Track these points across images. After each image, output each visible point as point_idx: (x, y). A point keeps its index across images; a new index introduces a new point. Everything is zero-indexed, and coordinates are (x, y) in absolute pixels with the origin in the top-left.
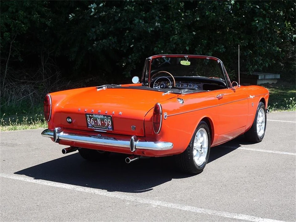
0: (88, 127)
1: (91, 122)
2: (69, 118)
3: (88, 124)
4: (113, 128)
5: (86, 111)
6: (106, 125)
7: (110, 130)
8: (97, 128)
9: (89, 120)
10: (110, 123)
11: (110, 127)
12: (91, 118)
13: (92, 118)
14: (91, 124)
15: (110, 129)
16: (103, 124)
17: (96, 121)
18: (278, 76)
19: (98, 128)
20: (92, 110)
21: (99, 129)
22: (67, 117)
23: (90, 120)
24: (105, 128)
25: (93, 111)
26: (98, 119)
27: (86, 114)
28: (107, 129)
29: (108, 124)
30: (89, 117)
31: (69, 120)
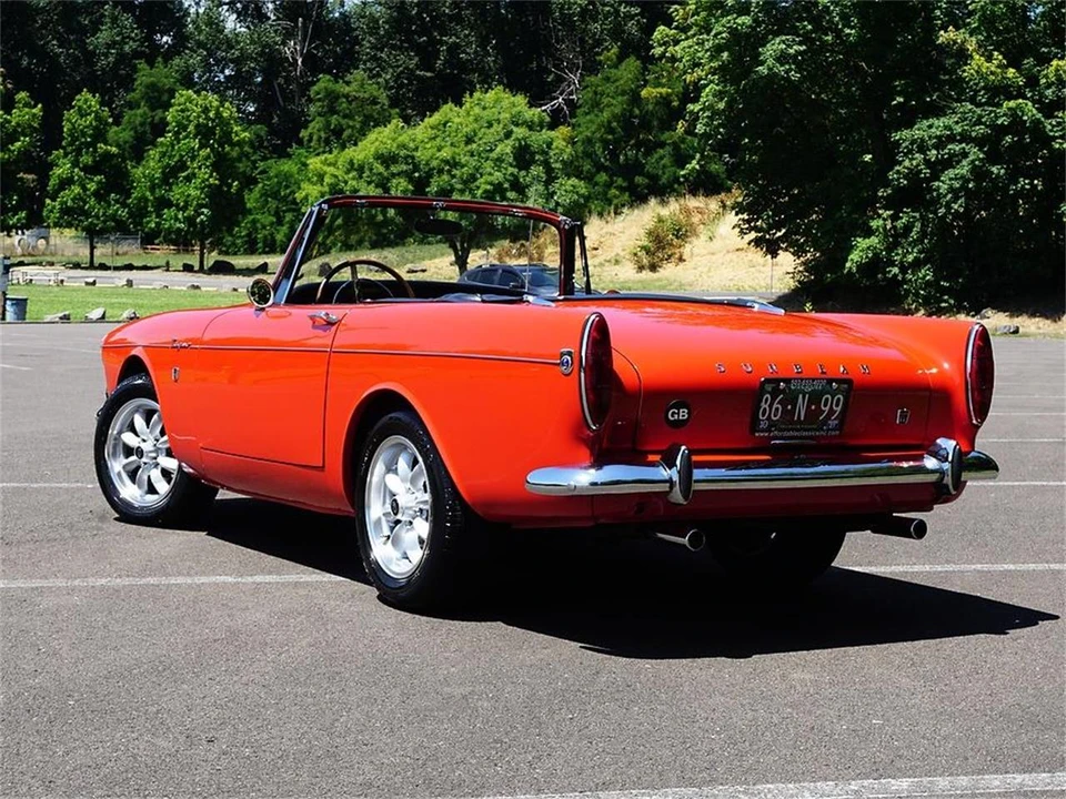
0: (754, 430)
1: (770, 413)
2: (680, 405)
3: (755, 423)
4: (840, 427)
6: (821, 418)
7: (833, 433)
8: (787, 430)
9: (767, 406)
10: (839, 409)
11: (833, 423)
12: (774, 395)
13: (782, 396)
14: (769, 418)
15: (832, 430)
16: (813, 416)
17: (789, 407)
19: (792, 430)
21: (796, 433)
23: (770, 406)
24: (815, 429)
25: (775, 368)
26: (800, 396)
27: (764, 383)
28: (823, 430)
29: (832, 412)
30: (769, 393)
31: (678, 414)
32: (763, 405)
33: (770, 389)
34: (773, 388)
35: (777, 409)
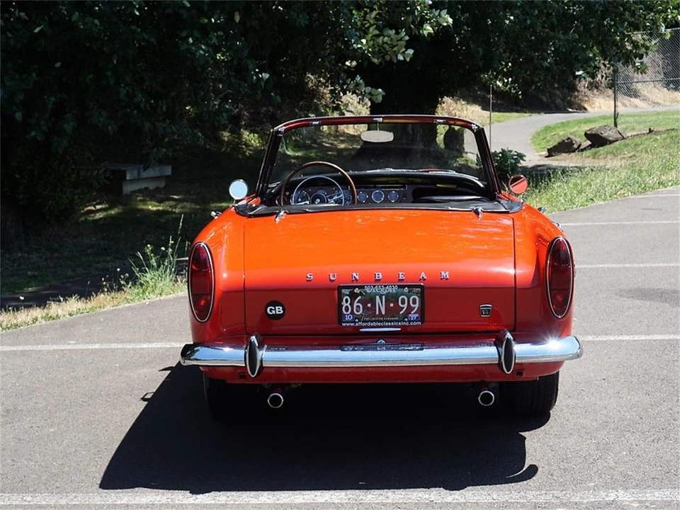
0: (340, 322)
1: (351, 309)
2: (275, 304)
3: (340, 316)
4: (422, 317)
5: (332, 278)
6: (401, 313)
7: (415, 323)
8: (372, 322)
9: (348, 304)
10: (417, 306)
11: (413, 316)
12: (353, 296)
13: (360, 297)
14: (352, 313)
15: (413, 321)
16: (393, 312)
17: (369, 305)
18: (168, 171)
19: (375, 321)
20: (354, 274)
21: (379, 324)
22: (269, 301)
23: (352, 304)
24: (397, 321)
25: (357, 277)
26: (378, 297)
27: (340, 288)
28: (404, 321)
29: (410, 309)
30: (347, 295)
31: (275, 310)
32: (344, 304)
33: (348, 293)
34: (350, 292)
35: (358, 307)
